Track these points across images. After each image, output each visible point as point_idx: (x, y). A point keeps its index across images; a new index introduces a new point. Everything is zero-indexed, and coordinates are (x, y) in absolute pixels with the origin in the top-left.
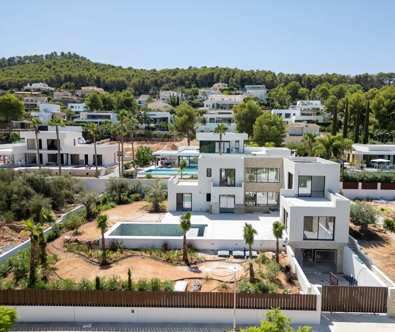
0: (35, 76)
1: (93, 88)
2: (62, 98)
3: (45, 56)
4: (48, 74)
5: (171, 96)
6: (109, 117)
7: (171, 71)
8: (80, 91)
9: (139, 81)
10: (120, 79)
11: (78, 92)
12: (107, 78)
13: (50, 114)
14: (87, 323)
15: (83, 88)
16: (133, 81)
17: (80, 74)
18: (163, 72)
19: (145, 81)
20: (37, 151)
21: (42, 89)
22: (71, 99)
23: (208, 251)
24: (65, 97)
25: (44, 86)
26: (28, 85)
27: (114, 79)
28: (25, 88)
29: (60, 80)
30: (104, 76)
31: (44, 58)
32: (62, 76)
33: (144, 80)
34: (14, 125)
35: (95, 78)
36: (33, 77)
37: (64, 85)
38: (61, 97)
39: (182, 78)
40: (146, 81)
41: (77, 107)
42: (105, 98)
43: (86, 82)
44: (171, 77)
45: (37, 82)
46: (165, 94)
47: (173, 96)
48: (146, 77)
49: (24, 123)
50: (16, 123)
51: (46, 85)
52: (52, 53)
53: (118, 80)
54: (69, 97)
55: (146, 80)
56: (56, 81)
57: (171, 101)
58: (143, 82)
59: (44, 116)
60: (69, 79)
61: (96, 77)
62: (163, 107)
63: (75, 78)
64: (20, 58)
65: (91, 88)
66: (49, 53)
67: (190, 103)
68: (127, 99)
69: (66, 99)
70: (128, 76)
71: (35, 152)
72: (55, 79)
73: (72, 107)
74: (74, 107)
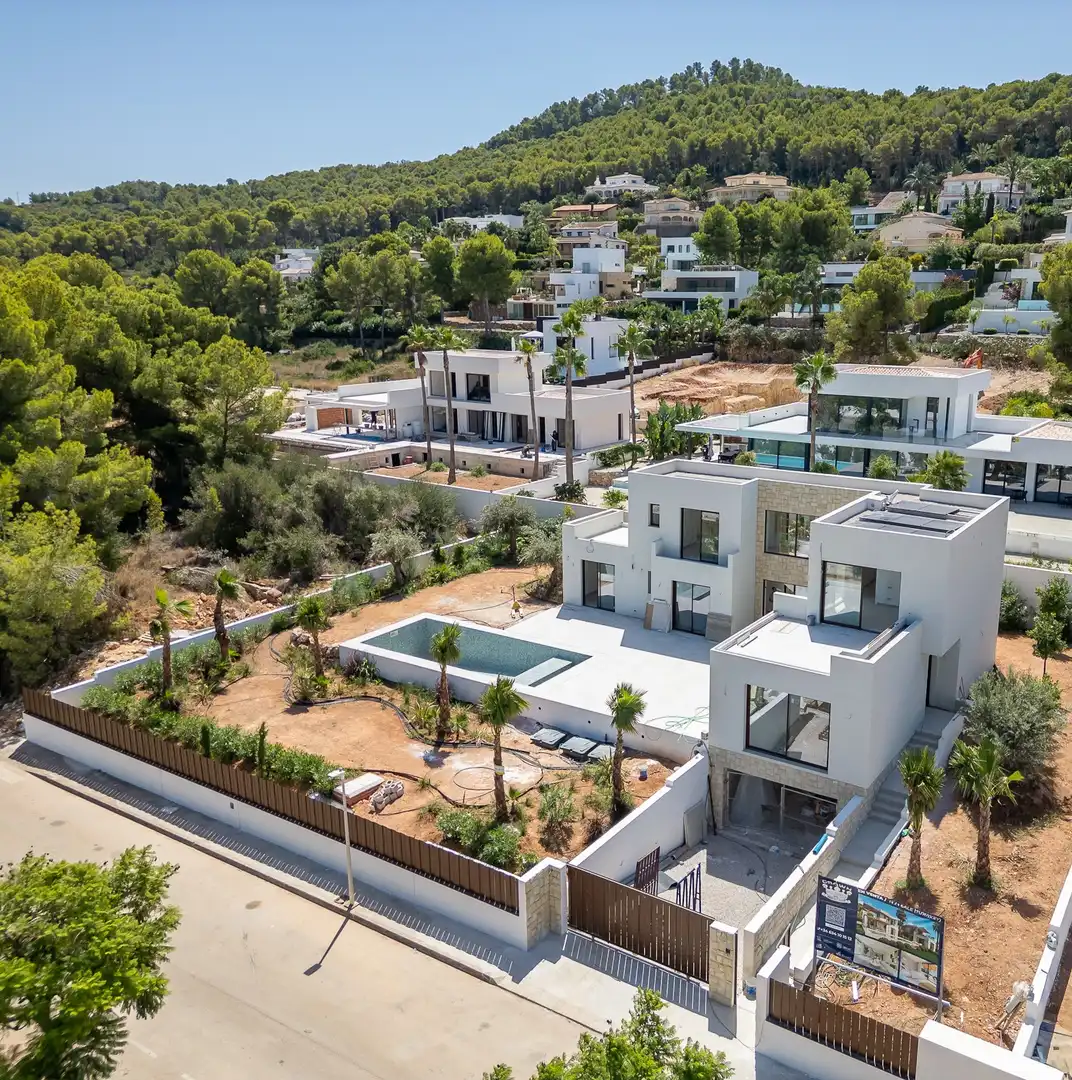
0: (618, 152)
1: (756, 179)
2: (664, 218)
3: (669, 80)
4: (653, 144)
5: (967, 195)
6: (729, 285)
7: (1026, 91)
8: (721, 189)
9: (904, 138)
10: (846, 139)
11: (714, 193)
12: (808, 140)
13: (595, 278)
14: (172, 804)
15: (729, 181)
16: (883, 144)
17: (730, 136)
18: (995, 95)
19: (922, 138)
20: (446, 402)
21: (627, 192)
22: (685, 219)
23: (529, 724)
24: (671, 215)
25: (634, 182)
26: (597, 182)
27: (826, 139)
28: (589, 190)
29: (679, 157)
30: (799, 133)
31: (667, 87)
32: (684, 144)
33: (921, 132)
34: (510, 310)
35: (773, 142)
36: (614, 155)
37: (681, 177)
38: (661, 215)
39: (1053, 114)
40: (925, 139)
41: (684, 249)
42: (751, 218)
43: (743, 160)
44: (1017, 115)
45: (619, 170)
46: (960, 183)
47: (978, 192)
48: (928, 124)
49: (531, 304)
50: (515, 305)
51: (639, 179)
52: (689, 68)
53: (838, 144)
54: (679, 214)
55: (927, 133)
56: (668, 163)
57: (966, 213)
58: (917, 140)
59: (577, 285)
60: (700, 153)
61: (777, 139)
62: (926, 237)
63: (716, 148)
64: (609, 93)
65: (750, 179)
66: (681, 70)
67: (1032, 216)
68: (811, 218)
69: (671, 223)
70: (871, 127)
71: (444, 403)
72: (666, 156)
73: (671, 249)
74: (676, 249)
